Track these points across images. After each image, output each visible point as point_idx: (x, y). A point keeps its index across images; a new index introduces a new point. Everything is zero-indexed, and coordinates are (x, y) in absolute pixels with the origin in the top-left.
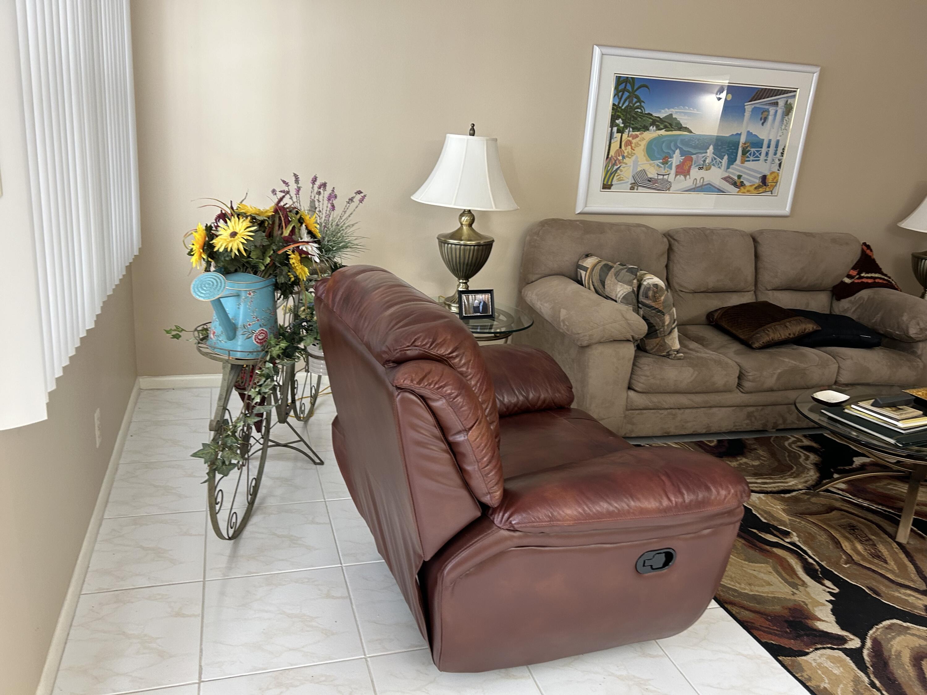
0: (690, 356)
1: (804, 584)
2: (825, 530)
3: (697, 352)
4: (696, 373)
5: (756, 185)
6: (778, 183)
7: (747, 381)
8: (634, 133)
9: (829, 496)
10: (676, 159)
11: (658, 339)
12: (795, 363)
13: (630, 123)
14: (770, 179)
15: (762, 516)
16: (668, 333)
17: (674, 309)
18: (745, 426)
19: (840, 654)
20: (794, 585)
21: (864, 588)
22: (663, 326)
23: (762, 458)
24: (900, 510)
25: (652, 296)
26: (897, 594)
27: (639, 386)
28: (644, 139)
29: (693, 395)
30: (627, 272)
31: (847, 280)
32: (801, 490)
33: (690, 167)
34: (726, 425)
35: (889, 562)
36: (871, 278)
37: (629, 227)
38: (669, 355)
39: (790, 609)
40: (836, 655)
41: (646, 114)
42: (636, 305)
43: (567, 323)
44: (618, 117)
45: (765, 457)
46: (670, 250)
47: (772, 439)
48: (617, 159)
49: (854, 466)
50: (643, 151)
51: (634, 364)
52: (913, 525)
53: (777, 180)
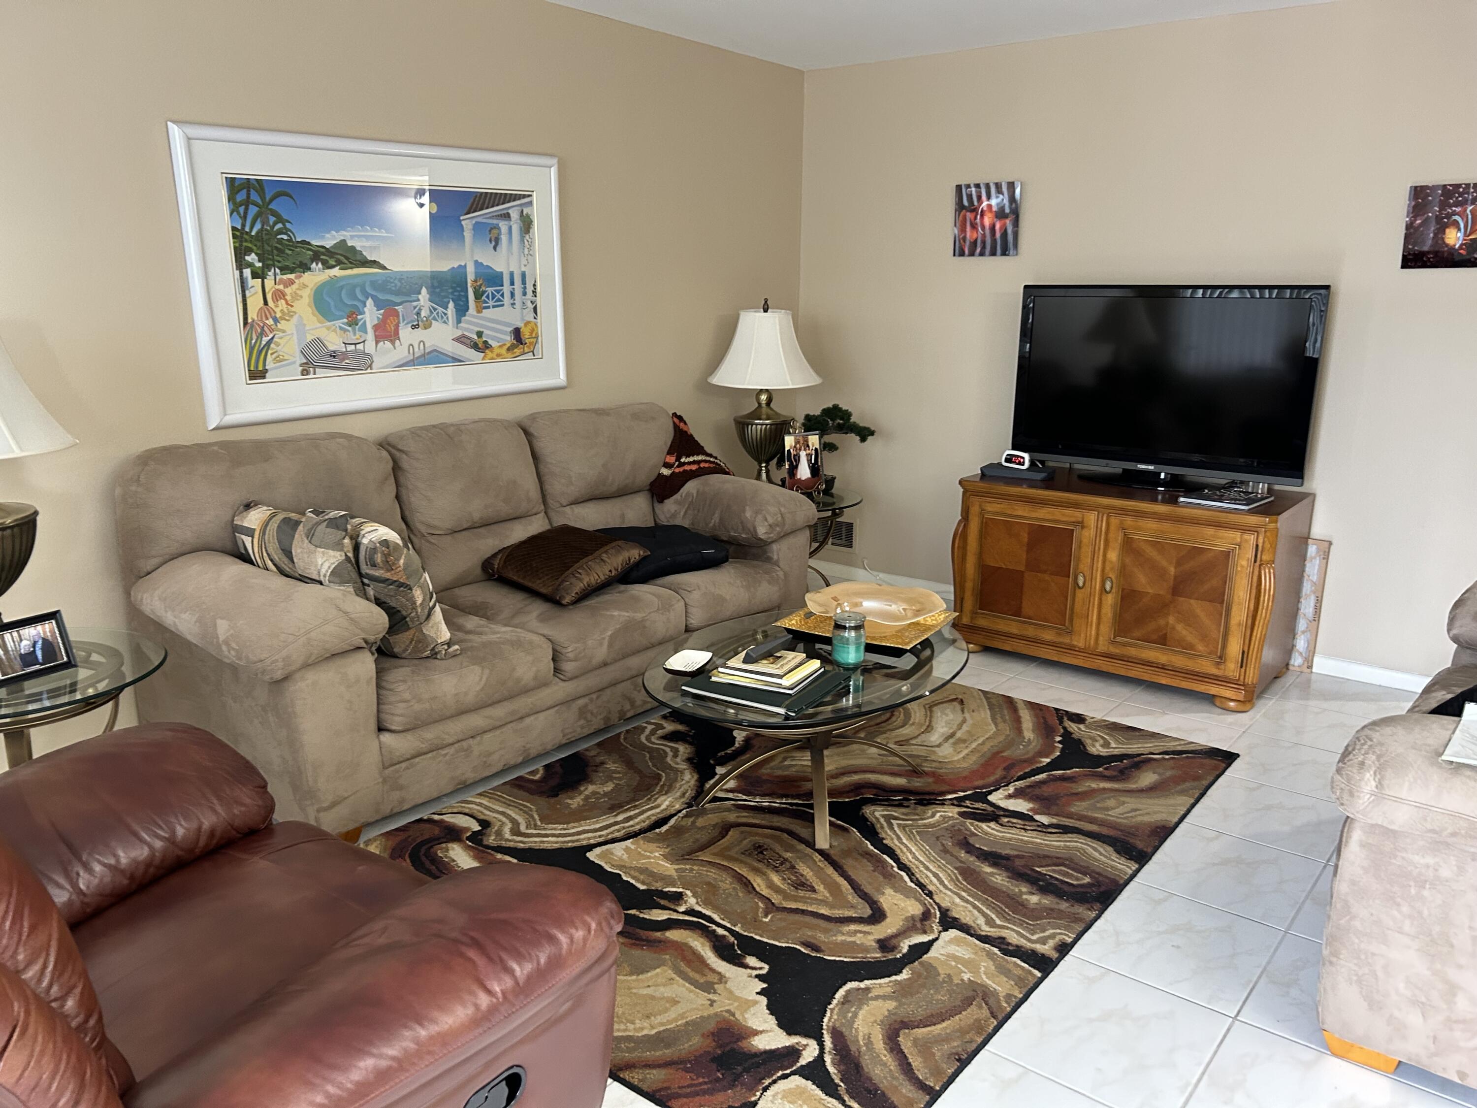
0: (469, 644)
1: (722, 978)
2: (726, 868)
3: (481, 634)
4: (487, 671)
5: (508, 345)
6: (540, 338)
7: (567, 661)
8: (285, 277)
9: (719, 808)
10: (371, 315)
11: (412, 632)
12: (627, 614)
13: (273, 260)
14: (525, 333)
15: (638, 880)
16: (424, 618)
17: (426, 575)
18: (579, 730)
19: (796, 1080)
20: (708, 988)
21: (798, 947)
22: (414, 608)
23: (615, 775)
24: (810, 795)
25: (382, 561)
26: (840, 938)
27: (395, 722)
28: (305, 286)
29: (490, 709)
30: (327, 527)
31: (666, 472)
32: (680, 811)
33: (397, 327)
34: (553, 737)
35: (817, 887)
36: (694, 462)
37: (314, 440)
38: (436, 653)
39: (713, 1034)
40: (792, 1086)
41: (298, 242)
42: (359, 580)
43: (234, 645)
44: (249, 251)
45: (619, 773)
46: (397, 468)
47: (622, 737)
48: (265, 324)
49: (737, 745)
50: (309, 305)
51: (379, 686)
52: (830, 815)
53: (537, 333)
